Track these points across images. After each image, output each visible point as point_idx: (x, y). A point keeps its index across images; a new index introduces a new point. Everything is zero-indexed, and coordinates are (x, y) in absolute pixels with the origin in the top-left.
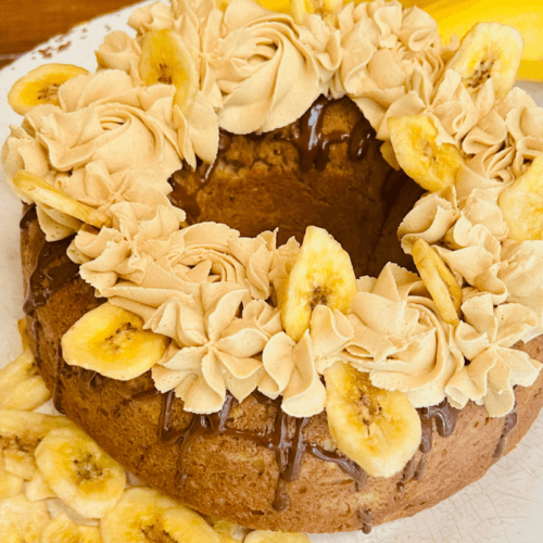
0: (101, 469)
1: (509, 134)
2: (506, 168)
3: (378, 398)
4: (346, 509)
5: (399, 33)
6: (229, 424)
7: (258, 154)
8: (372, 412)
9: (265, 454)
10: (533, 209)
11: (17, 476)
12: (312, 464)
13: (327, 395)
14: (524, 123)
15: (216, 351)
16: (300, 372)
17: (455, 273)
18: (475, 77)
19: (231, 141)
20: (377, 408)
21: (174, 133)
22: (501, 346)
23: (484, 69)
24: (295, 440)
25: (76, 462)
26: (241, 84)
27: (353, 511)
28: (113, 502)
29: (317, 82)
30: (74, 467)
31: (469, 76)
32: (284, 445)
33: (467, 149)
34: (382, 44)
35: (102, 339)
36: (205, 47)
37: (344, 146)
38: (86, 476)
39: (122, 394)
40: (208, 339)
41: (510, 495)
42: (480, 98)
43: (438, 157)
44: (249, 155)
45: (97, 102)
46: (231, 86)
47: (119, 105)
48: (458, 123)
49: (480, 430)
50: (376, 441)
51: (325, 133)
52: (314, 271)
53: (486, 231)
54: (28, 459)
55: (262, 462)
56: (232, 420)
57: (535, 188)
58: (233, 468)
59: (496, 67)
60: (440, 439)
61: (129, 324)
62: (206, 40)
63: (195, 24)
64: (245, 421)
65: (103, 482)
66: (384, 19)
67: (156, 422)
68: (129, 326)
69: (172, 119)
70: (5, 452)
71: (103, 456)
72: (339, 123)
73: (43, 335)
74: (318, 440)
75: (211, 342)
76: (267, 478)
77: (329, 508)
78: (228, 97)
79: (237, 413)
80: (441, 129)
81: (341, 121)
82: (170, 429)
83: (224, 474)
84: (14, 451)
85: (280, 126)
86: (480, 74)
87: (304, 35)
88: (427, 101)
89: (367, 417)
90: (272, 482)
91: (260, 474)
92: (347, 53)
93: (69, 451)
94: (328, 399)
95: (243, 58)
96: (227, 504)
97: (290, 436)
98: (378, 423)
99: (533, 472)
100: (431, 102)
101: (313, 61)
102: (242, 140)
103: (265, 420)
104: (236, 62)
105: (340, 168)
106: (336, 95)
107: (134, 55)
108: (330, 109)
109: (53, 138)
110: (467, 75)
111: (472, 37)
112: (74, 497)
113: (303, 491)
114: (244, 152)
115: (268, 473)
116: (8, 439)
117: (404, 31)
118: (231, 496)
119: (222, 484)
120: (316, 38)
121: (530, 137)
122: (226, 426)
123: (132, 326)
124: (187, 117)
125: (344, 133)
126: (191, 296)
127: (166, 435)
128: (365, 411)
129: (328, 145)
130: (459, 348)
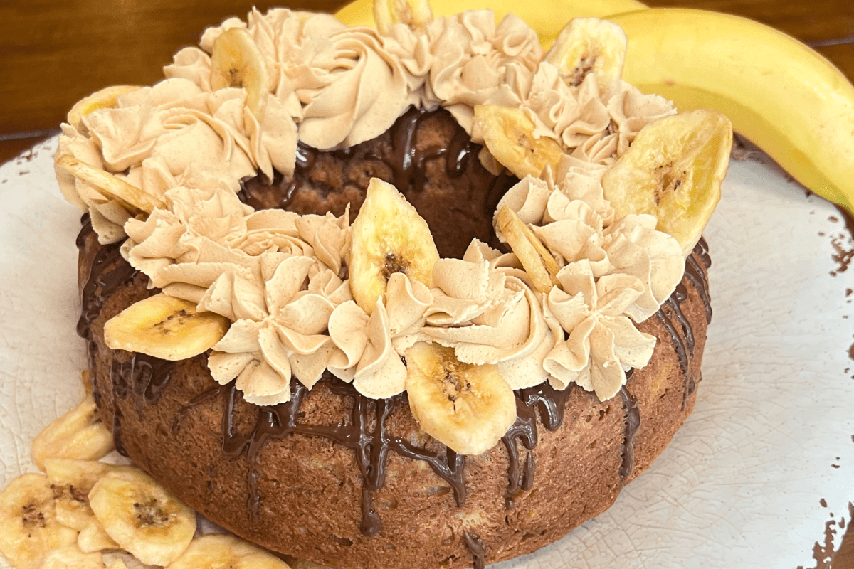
0: (167, 514)
1: (612, 121)
2: (611, 156)
3: (467, 376)
4: (449, 534)
5: (493, 40)
6: (300, 420)
7: (347, 176)
8: (458, 389)
9: (343, 454)
10: (640, 186)
11: (69, 528)
12: (398, 463)
13: (408, 374)
14: (626, 107)
15: (276, 325)
16: (373, 344)
17: (554, 253)
18: (576, 75)
19: (316, 159)
20: (465, 384)
21: (247, 140)
22: (604, 314)
23: (585, 67)
24: (377, 433)
25: (137, 505)
26: (321, 91)
27: (458, 537)
28: (180, 548)
29: (405, 90)
30: (134, 511)
31: (569, 73)
32: (365, 440)
33: (569, 142)
34: (476, 49)
35: (151, 325)
36: (281, 56)
37: (442, 161)
38: (148, 521)
39: (179, 400)
40: (268, 313)
41: (649, 526)
42: (581, 94)
43: (536, 150)
44: (337, 176)
45: (160, 106)
46: (310, 95)
47: (184, 109)
48: (556, 114)
49: (594, 425)
50: (462, 416)
51: (420, 149)
52: (386, 234)
53: (586, 207)
54: (84, 509)
55: (340, 465)
56: (303, 414)
57: (640, 164)
58: (308, 478)
59: (600, 63)
60: (547, 434)
61: (183, 311)
62: (282, 49)
63: (269, 34)
64: (318, 415)
65: (169, 528)
66: (475, 24)
67: (218, 430)
68: (183, 313)
69: (244, 126)
70: (57, 501)
71: (171, 502)
72: (433, 137)
73: (98, 356)
74: (403, 433)
75: (271, 316)
76: (349, 489)
77: (427, 532)
78: (307, 108)
79: (309, 406)
80: (538, 122)
81: (436, 135)
82: (236, 436)
83: (300, 489)
84: (67, 500)
85: (368, 138)
86: (581, 72)
87: (389, 43)
88: (523, 96)
89: (453, 393)
90: (356, 494)
91: (341, 485)
92: (436, 59)
93: (130, 494)
94: (408, 378)
95: (324, 68)
96: (310, 534)
97: (371, 429)
98: (465, 397)
99: (676, 500)
100: (527, 97)
101: (399, 67)
102: (328, 158)
103: (341, 412)
104: (316, 72)
105: (440, 187)
106: (429, 107)
107: (204, 68)
108: (423, 123)
109: (109, 136)
110: (566, 72)
111: (569, 32)
112: (132, 538)
113: (394, 506)
114: (331, 172)
115: (350, 481)
116: (61, 489)
117: (499, 38)
118: (312, 521)
119: (300, 504)
120: (403, 48)
121: (633, 118)
122: (296, 423)
123: (187, 312)
124: (260, 122)
125: (439, 147)
126: (249, 269)
127: (232, 444)
128: (451, 389)
129: (425, 161)
130: (556, 317)
